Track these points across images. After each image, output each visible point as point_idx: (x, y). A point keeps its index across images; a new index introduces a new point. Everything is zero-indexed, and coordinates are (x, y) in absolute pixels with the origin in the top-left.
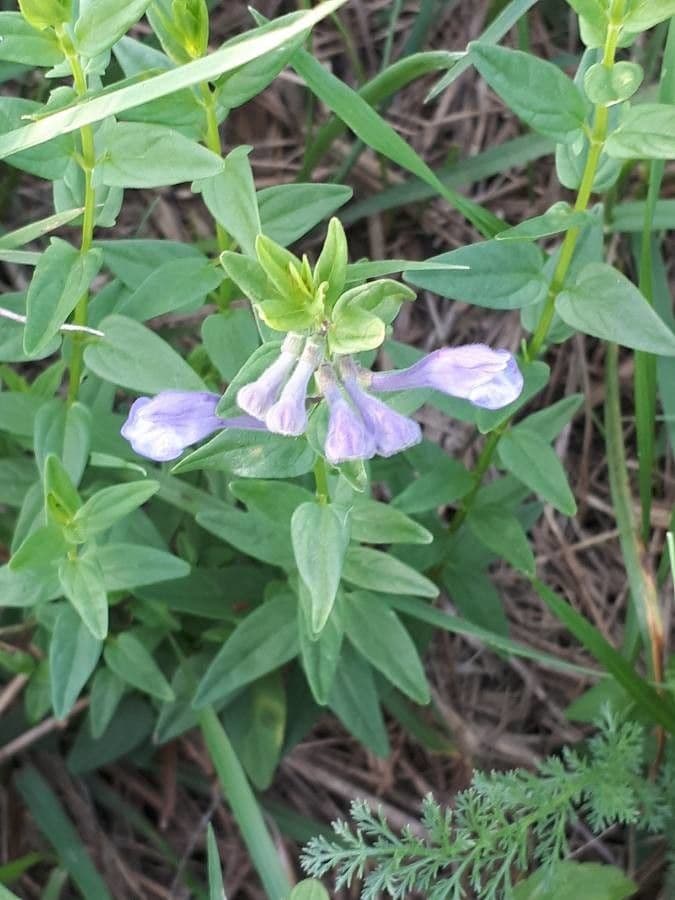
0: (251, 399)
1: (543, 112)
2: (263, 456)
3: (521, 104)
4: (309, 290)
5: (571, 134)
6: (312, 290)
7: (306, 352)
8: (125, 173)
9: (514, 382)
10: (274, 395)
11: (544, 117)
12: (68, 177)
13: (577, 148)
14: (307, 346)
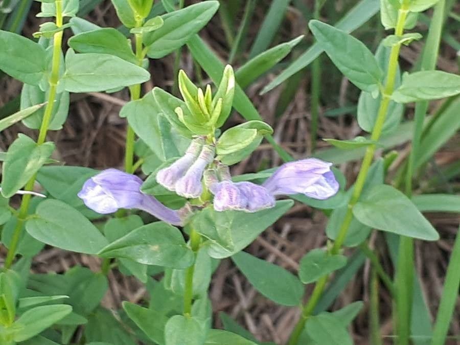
0: (166, 176)
1: (354, 69)
2: (159, 251)
3: (341, 62)
4: (208, 111)
5: (371, 87)
6: (211, 113)
7: (202, 154)
8: (81, 84)
9: (333, 187)
10: (181, 173)
11: (354, 72)
12: (42, 85)
13: (375, 95)
14: (203, 150)
